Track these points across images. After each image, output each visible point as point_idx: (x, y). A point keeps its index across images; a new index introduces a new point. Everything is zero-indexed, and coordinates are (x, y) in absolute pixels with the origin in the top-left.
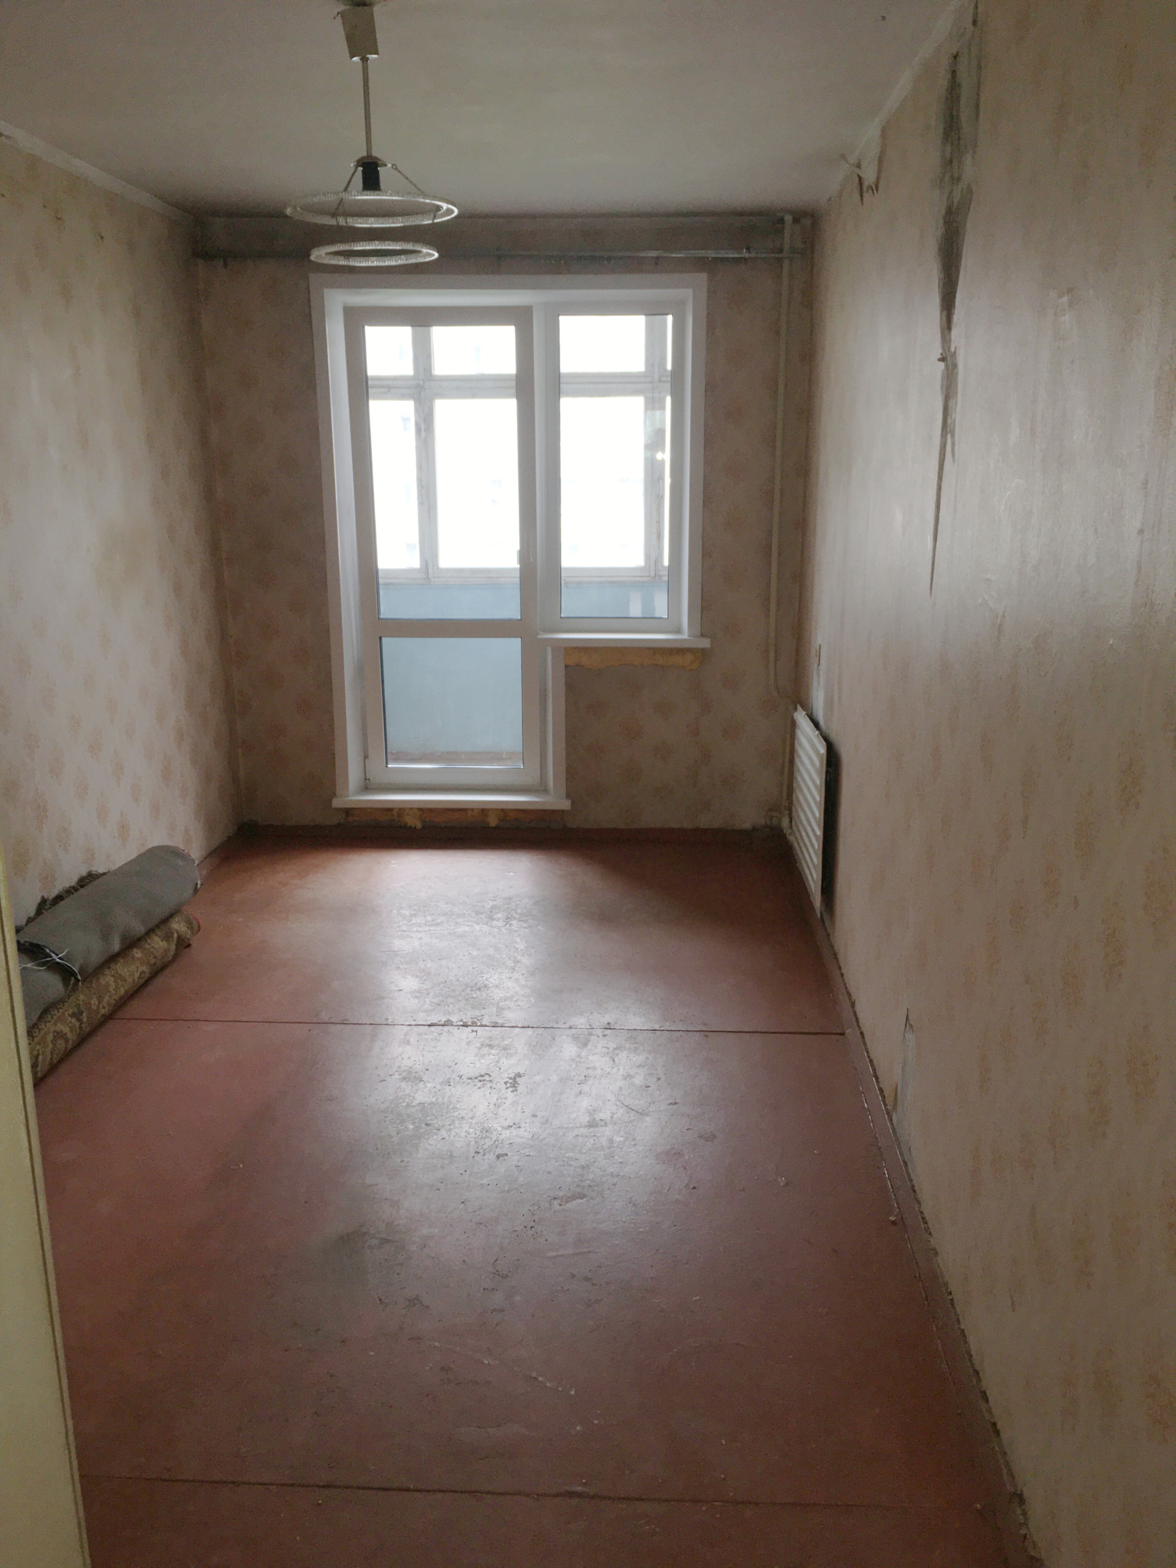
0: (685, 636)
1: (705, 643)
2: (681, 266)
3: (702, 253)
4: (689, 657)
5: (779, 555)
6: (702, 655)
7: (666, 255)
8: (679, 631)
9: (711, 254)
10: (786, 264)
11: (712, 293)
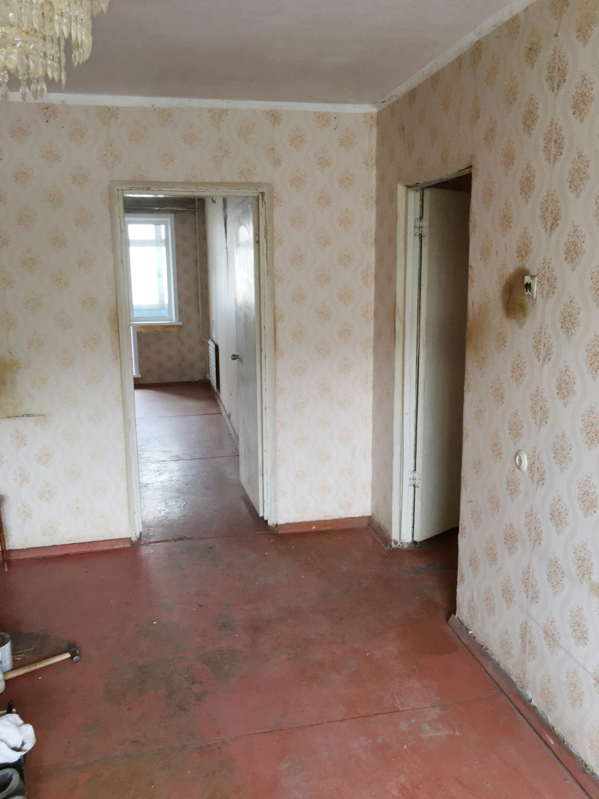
0: (174, 321)
1: (181, 323)
2: (165, 212)
3: (172, 208)
4: (176, 328)
5: (202, 296)
6: (180, 327)
7: (161, 209)
8: (172, 320)
9: (175, 209)
10: (197, 213)
11: (175, 219)
